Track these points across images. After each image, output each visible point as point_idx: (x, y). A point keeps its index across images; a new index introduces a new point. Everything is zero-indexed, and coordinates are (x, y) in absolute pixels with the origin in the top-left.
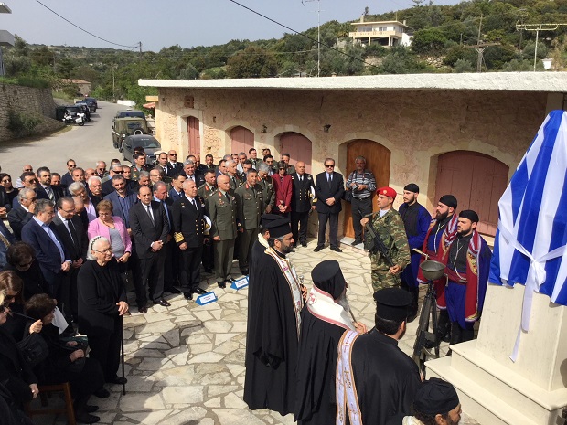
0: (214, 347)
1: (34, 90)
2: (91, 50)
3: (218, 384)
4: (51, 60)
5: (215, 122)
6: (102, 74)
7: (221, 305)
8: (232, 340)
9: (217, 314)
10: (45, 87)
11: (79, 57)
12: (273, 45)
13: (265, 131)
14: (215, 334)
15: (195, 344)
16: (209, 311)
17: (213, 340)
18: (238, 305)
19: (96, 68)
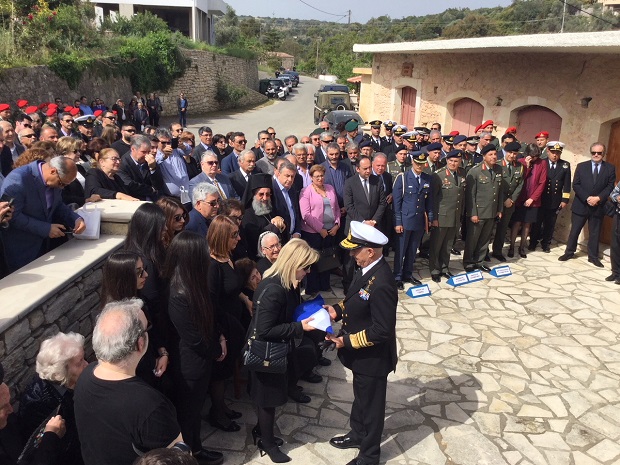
0: (430, 347)
1: (241, 61)
2: (296, 22)
3: (436, 390)
4: (257, 32)
5: (435, 92)
6: (305, 48)
7: (436, 301)
8: (451, 342)
9: (432, 310)
10: (252, 58)
11: (284, 29)
12: (499, 14)
13: (499, 105)
14: (430, 332)
15: (408, 339)
16: (422, 306)
17: (428, 339)
18: (457, 304)
19: (300, 41)
